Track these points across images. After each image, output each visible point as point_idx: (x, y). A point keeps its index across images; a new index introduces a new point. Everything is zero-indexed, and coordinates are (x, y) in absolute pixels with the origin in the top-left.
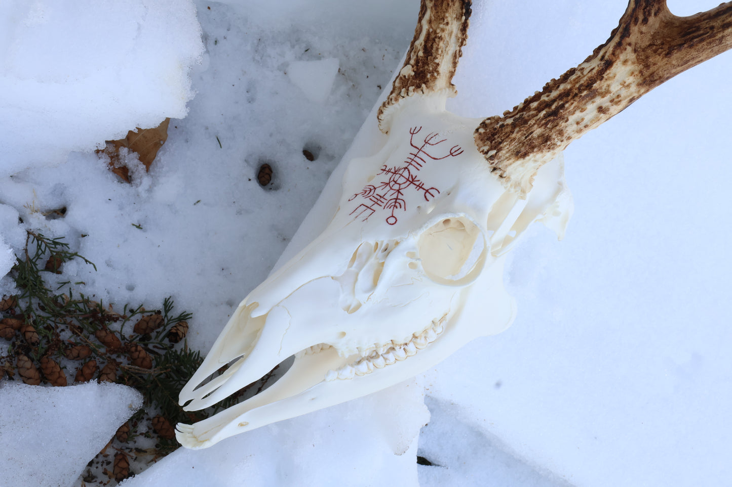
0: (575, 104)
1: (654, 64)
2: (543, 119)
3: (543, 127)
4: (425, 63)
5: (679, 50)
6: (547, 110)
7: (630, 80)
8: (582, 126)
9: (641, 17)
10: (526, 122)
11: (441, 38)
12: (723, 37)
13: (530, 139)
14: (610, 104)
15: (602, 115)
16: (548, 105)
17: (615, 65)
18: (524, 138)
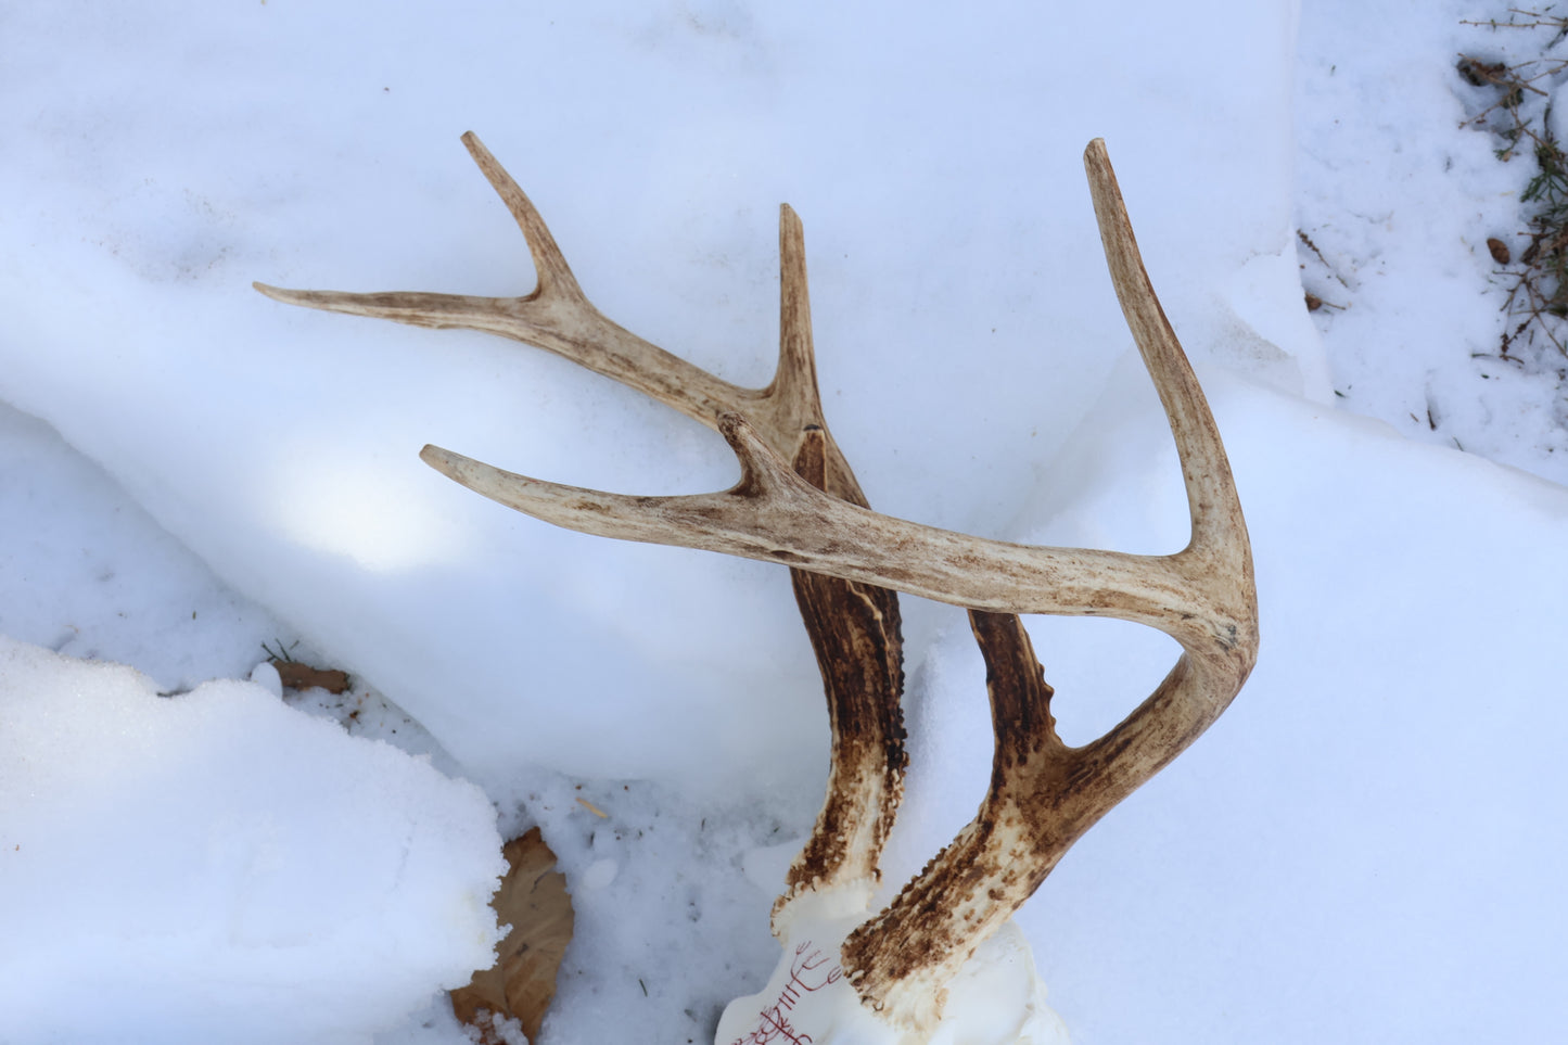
0: (956, 889)
1: (1045, 821)
2: (918, 917)
3: (920, 929)
4: (826, 844)
5: (1067, 799)
6: (920, 902)
7: (1021, 846)
8: (973, 921)
9: (1014, 756)
10: (898, 922)
11: (850, 803)
12: (1110, 775)
13: (906, 949)
14: (1003, 885)
15: (997, 902)
16: (922, 895)
17: (996, 827)
18: (898, 947)
